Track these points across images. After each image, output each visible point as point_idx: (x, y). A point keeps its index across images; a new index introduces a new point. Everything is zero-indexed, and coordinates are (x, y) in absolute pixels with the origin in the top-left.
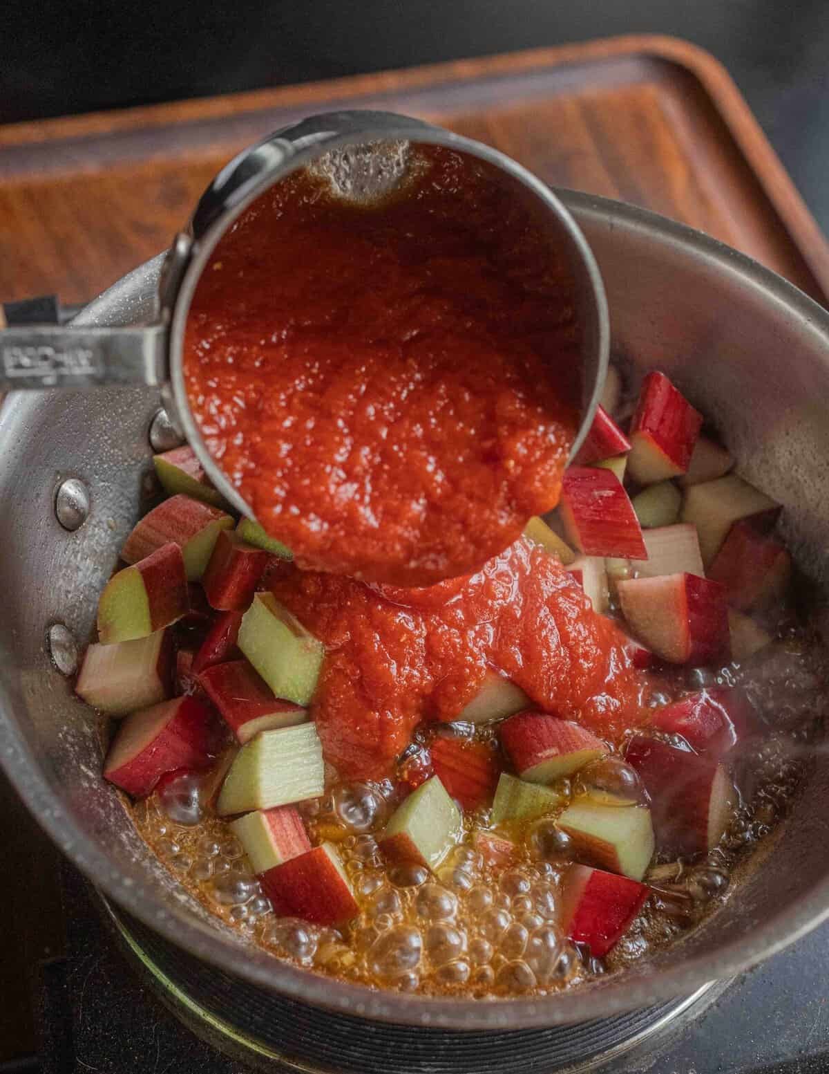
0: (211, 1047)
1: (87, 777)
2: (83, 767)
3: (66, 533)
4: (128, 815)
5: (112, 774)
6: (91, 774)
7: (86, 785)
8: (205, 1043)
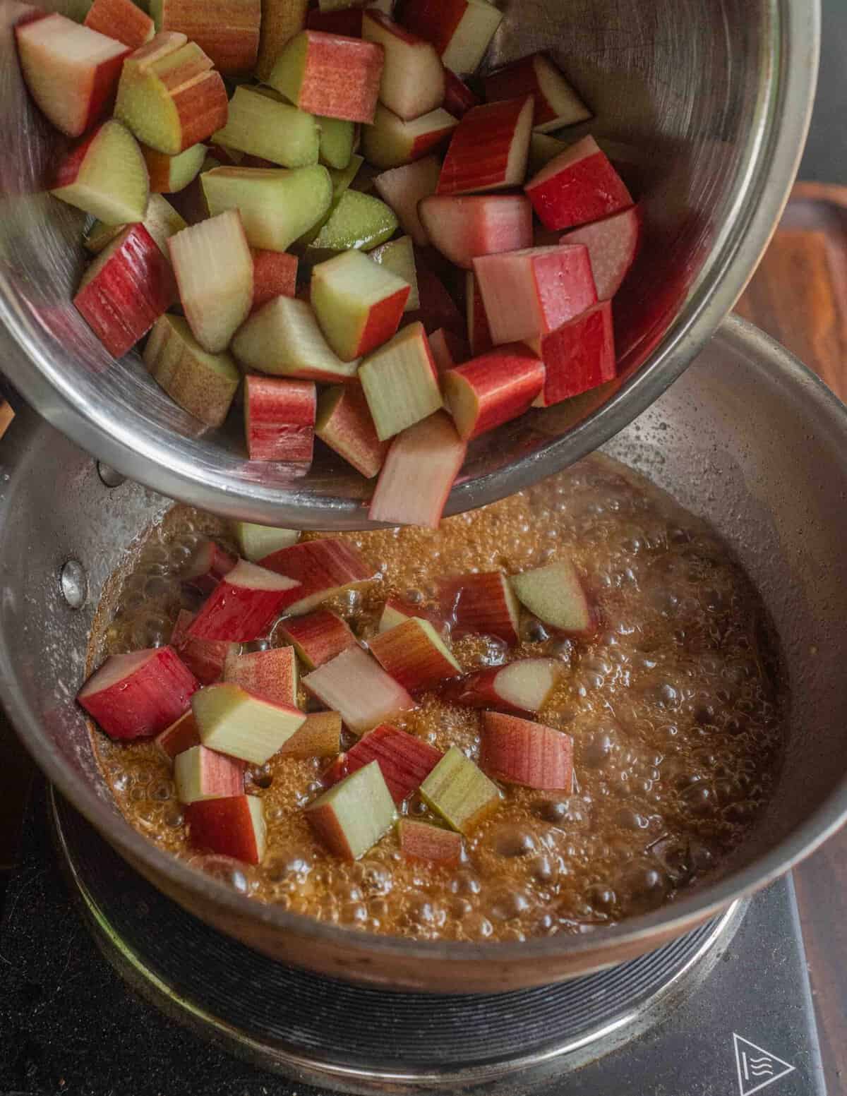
0: (115, 971)
1: (62, 692)
2: (60, 683)
3: (104, 487)
4: (90, 737)
5: (87, 699)
6: (66, 691)
7: (58, 696)
8: (110, 967)
